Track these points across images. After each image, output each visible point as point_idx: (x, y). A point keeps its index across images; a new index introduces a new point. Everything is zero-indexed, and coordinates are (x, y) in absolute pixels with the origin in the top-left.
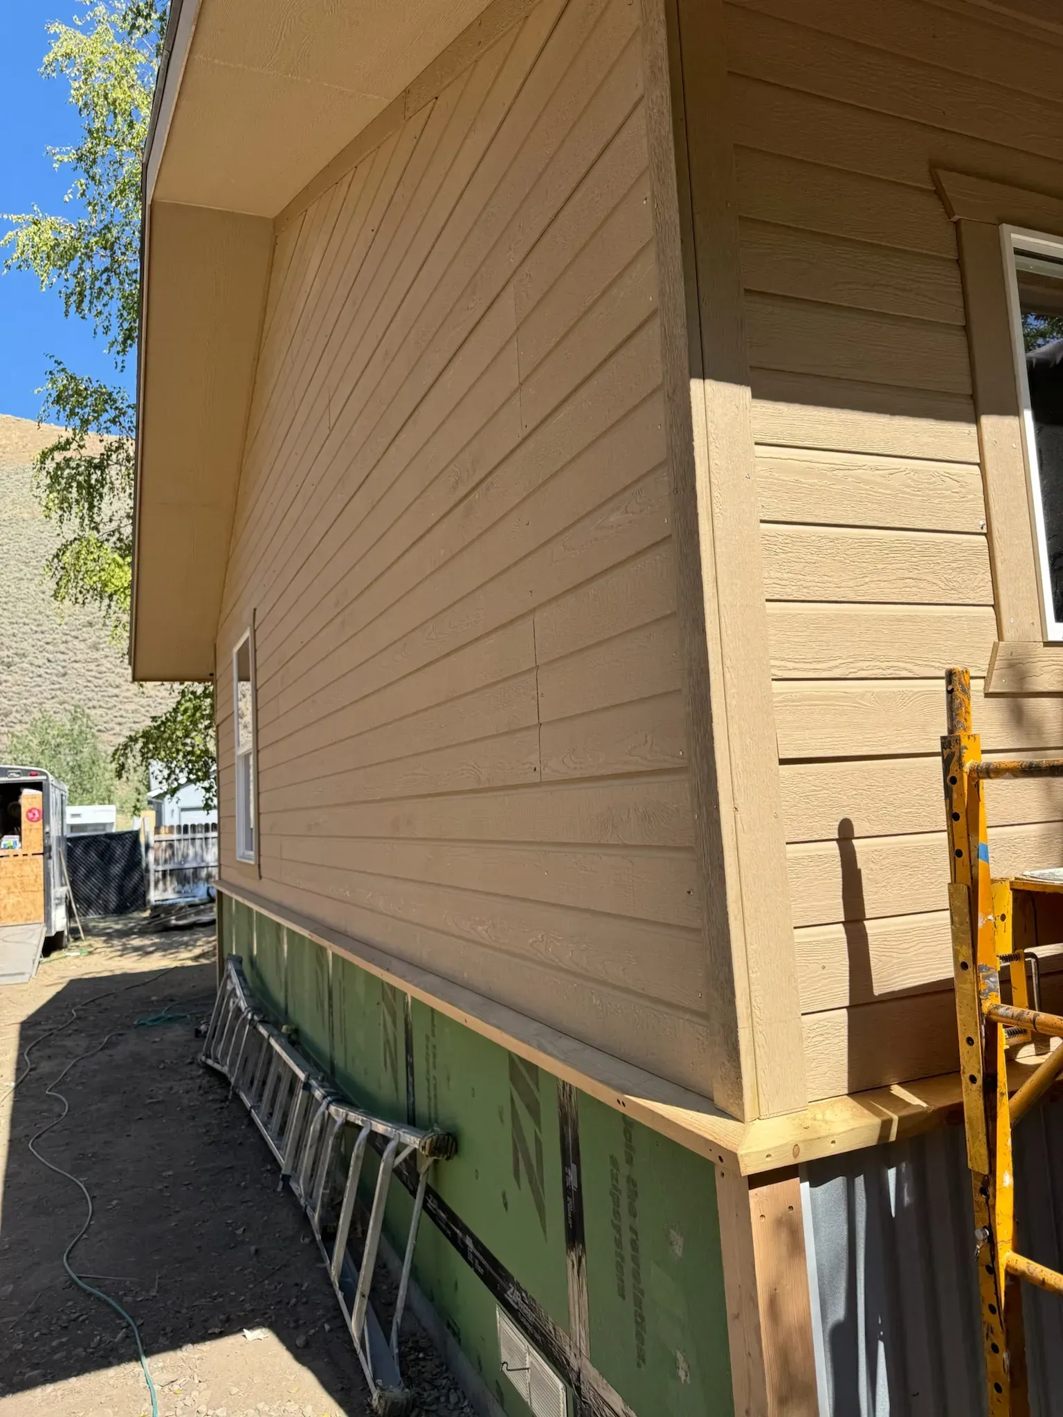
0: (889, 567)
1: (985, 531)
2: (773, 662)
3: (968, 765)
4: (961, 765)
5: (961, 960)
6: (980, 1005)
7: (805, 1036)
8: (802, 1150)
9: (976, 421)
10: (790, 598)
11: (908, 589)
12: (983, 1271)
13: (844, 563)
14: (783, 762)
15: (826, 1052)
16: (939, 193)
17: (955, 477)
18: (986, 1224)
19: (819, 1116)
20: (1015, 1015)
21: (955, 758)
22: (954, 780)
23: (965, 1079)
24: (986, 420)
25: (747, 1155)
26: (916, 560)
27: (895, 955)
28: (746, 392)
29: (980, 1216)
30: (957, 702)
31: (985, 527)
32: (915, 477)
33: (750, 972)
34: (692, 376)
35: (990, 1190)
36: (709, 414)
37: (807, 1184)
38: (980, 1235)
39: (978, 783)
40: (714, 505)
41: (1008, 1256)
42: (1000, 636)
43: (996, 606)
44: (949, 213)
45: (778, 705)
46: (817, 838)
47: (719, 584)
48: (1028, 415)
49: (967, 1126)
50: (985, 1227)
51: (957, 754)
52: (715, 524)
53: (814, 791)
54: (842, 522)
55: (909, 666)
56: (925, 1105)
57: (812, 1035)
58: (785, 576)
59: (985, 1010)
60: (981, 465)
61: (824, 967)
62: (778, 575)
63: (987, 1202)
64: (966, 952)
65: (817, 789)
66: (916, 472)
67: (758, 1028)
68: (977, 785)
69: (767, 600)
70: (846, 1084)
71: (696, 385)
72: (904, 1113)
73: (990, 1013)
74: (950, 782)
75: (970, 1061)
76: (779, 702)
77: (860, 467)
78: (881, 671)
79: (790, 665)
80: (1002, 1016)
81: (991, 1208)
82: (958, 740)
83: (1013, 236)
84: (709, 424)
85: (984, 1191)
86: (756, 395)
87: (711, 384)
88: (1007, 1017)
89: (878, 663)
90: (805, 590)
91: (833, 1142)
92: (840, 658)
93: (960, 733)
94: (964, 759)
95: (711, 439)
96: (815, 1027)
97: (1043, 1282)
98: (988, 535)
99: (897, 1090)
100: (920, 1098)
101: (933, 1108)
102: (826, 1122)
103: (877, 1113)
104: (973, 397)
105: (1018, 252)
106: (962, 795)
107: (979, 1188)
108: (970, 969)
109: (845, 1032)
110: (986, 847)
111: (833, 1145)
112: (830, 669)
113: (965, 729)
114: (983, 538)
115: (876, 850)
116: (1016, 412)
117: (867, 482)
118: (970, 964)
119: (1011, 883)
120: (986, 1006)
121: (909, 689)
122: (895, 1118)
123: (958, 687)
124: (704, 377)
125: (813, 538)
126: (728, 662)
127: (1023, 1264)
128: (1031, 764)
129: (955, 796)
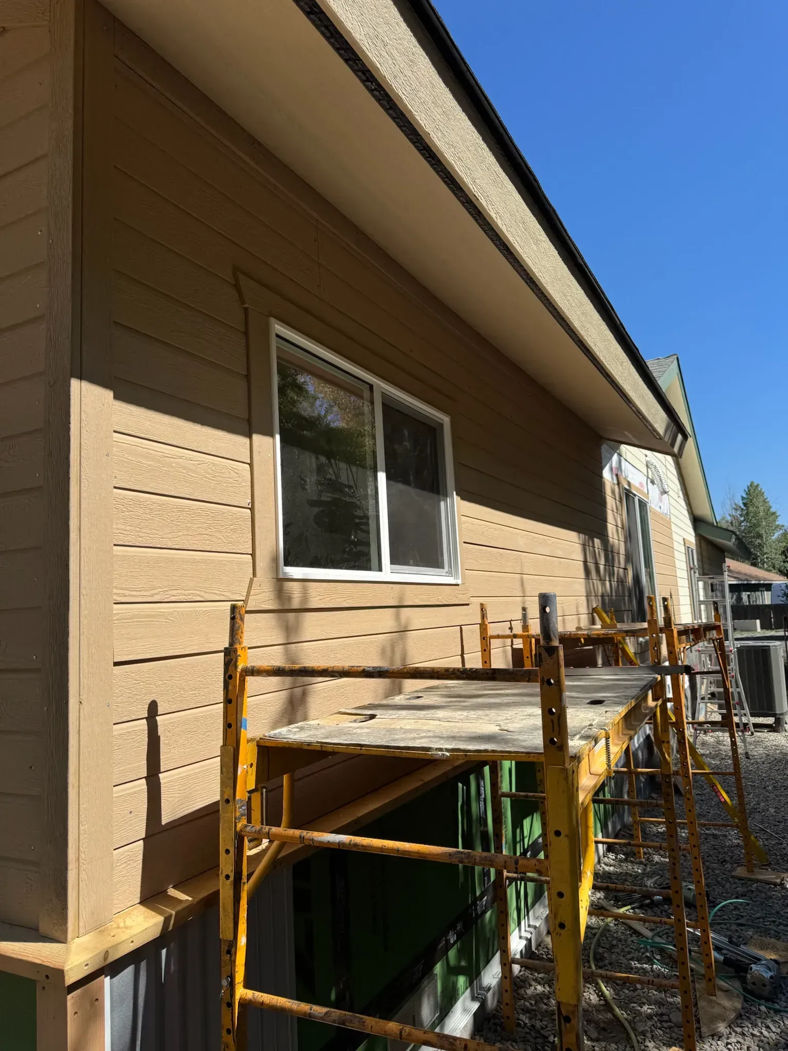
0: (194, 526)
1: (250, 506)
2: (115, 591)
3: (240, 666)
4: (236, 667)
5: (226, 797)
6: (236, 826)
7: (114, 865)
8: (110, 954)
9: (250, 437)
10: (130, 544)
11: (204, 541)
12: (224, 1006)
13: (167, 522)
14: (116, 664)
15: (128, 874)
16: (237, 287)
17: (235, 471)
18: (229, 974)
19: (122, 925)
20: (257, 830)
21: (233, 662)
22: (230, 677)
23: (222, 877)
24: (256, 437)
25: (71, 969)
26: (210, 522)
27: (177, 795)
28: (110, 394)
29: (225, 971)
30: (237, 625)
31: (250, 504)
32: (213, 468)
33: (81, 826)
34: (73, 376)
35: (233, 950)
36: (83, 406)
37: (109, 977)
38: (224, 983)
39: (245, 678)
40: (82, 473)
41: (241, 992)
42: (254, 574)
43: (253, 555)
44: (242, 300)
45: (116, 622)
46: (134, 718)
47: (82, 532)
48: (278, 437)
49: (221, 909)
50: (228, 976)
51: (234, 660)
52: (82, 487)
53: (136, 684)
54: (167, 493)
55: (202, 594)
56: (190, 899)
57: (118, 864)
58: (128, 528)
59: (238, 829)
60: (251, 465)
61: (131, 812)
62: (123, 527)
63: (230, 960)
64: (229, 791)
65: (137, 682)
66: (214, 464)
67: (83, 867)
68: (244, 680)
69: (115, 545)
70: (139, 895)
71: (75, 383)
72: (179, 908)
73: (241, 831)
74: (228, 678)
75: (226, 865)
76: (117, 620)
77: (181, 457)
78: (184, 596)
79: (126, 592)
80: (249, 832)
81: (233, 963)
82: (235, 651)
83: (276, 325)
84: (82, 413)
85: (229, 952)
86: (116, 397)
87: (86, 385)
88: (252, 832)
89: (183, 592)
90: (140, 539)
91: (132, 942)
92: (160, 587)
93: (237, 646)
94: (238, 663)
95: (83, 425)
96: (122, 857)
97: (262, 1003)
98: (252, 509)
99: (172, 892)
100: (188, 895)
101: (197, 900)
102: (126, 928)
103: (160, 912)
104: (249, 421)
105: (278, 336)
106: (235, 687)
107: (225, 950)
108: (231, 803)
109: (141, 857)
110: (246, 720)
111: (131, 944)
112: (152, 595)
113: (240, 644)
114: (249, 511)
115: (171, 723)
116: (272, 435)
117: (184, 468)
118: (231, 799)
119: (257, 742)
120: (239, 826)
121: (200, 609)
122: (174, 913)
123: (238, 616)
124: (81, 378)
125: (147, 502)
126: (83, 591)
127: (249, 994)
128: (279, 668)
129: (230, 687)
